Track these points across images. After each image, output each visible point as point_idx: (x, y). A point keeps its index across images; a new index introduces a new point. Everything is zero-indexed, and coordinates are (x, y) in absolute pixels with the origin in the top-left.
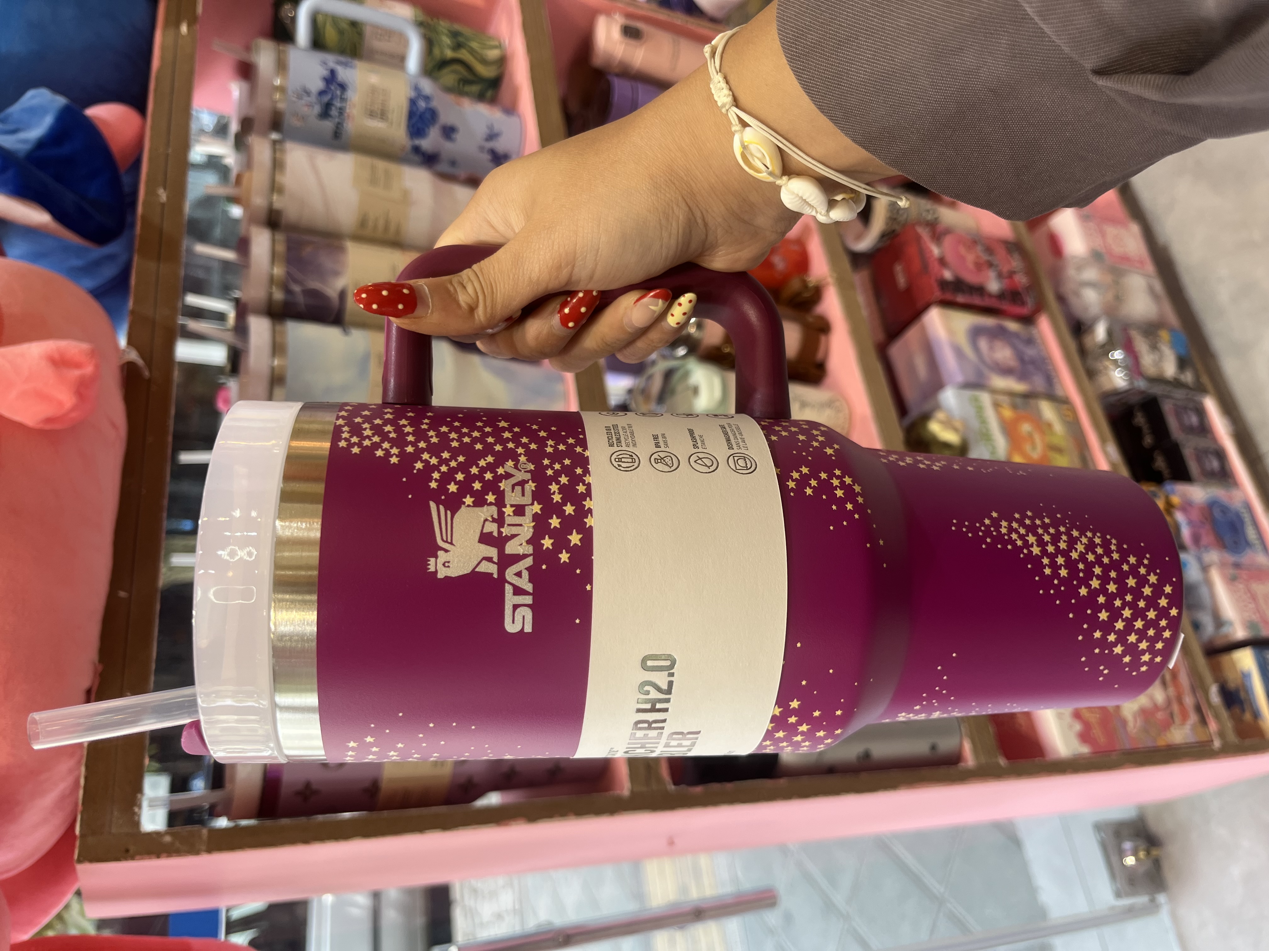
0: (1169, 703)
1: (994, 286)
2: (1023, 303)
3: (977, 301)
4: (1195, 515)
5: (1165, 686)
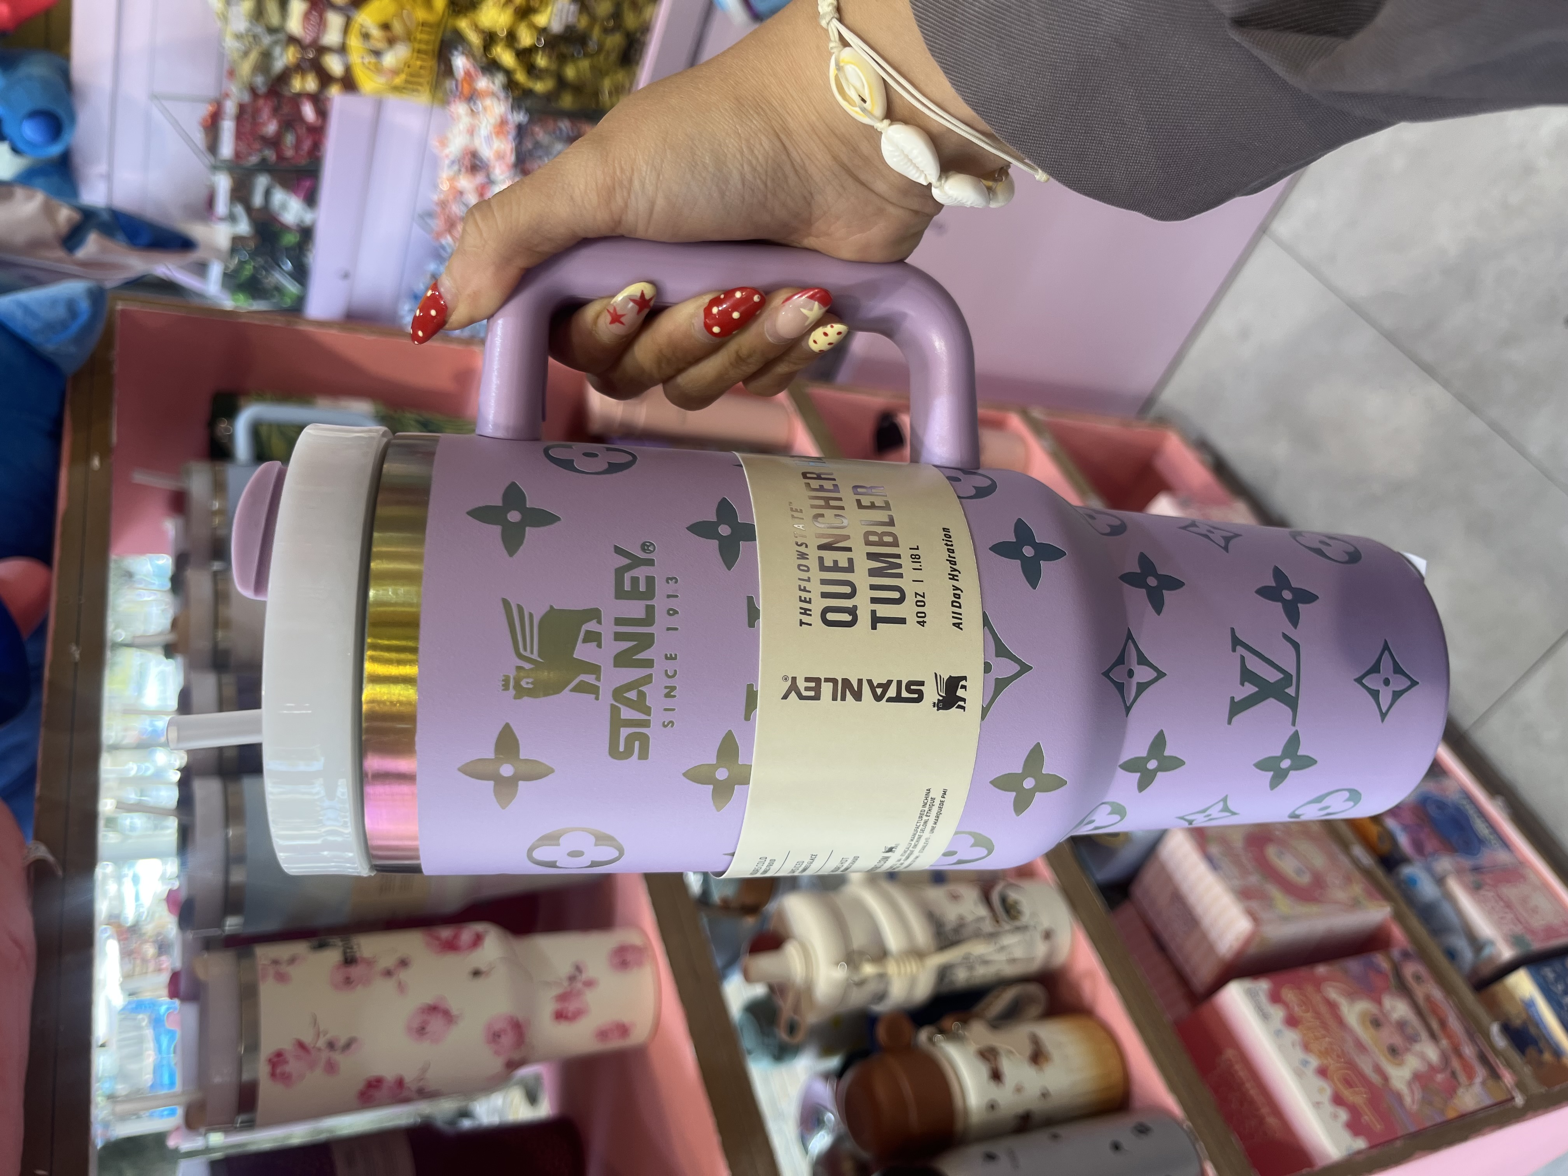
0: (1445, 1058)
5: (1433, 1036)
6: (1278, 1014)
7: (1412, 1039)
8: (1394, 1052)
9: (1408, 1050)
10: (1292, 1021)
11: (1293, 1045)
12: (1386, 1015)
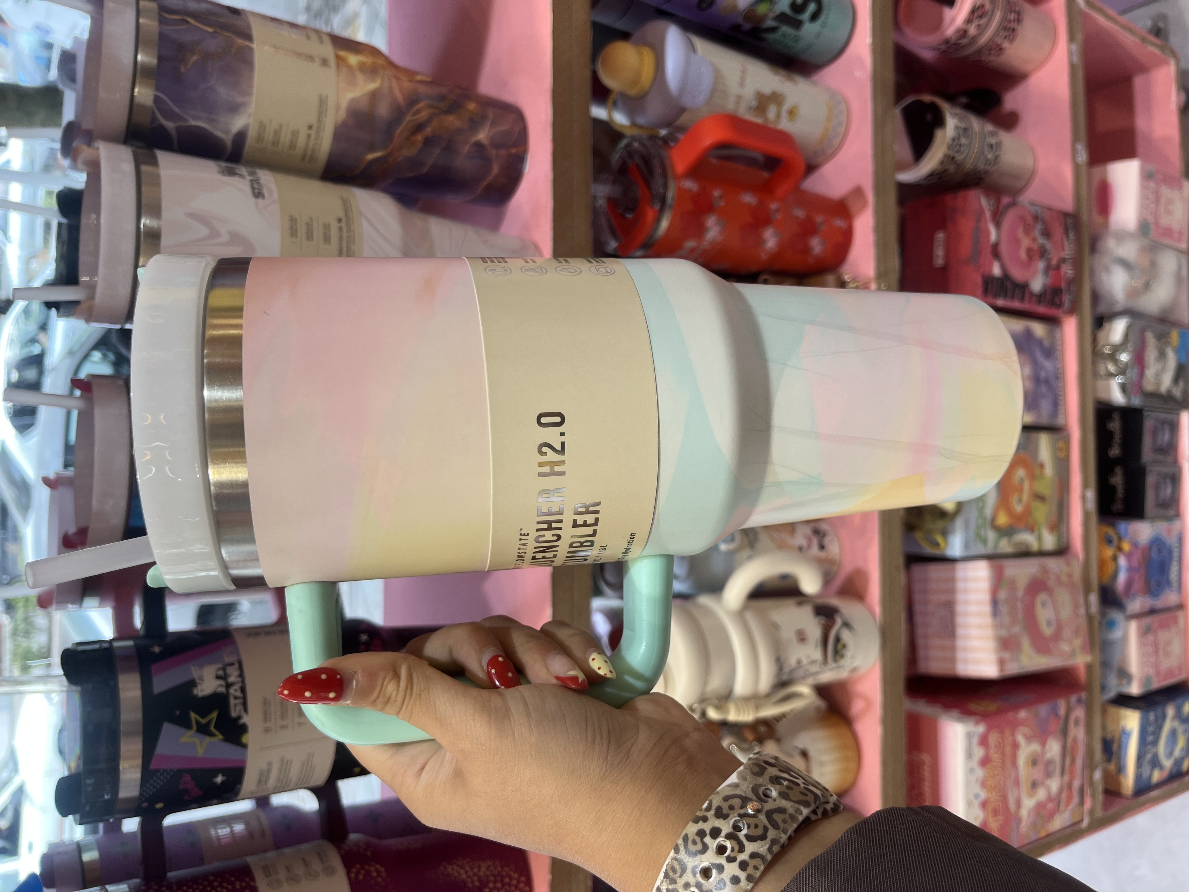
0: (1060, 791)
1: (1037, 284)
2: (1059, 306)
3: (1016, 304)
4: (1137, 557)
5: (1062, 774)
6: (979, 753)
7: (1048, 775)
8: (1034, 785)
9: (1043, 784)
10: (985, 762)
11: (977, 780)
12: (1043, 753)
